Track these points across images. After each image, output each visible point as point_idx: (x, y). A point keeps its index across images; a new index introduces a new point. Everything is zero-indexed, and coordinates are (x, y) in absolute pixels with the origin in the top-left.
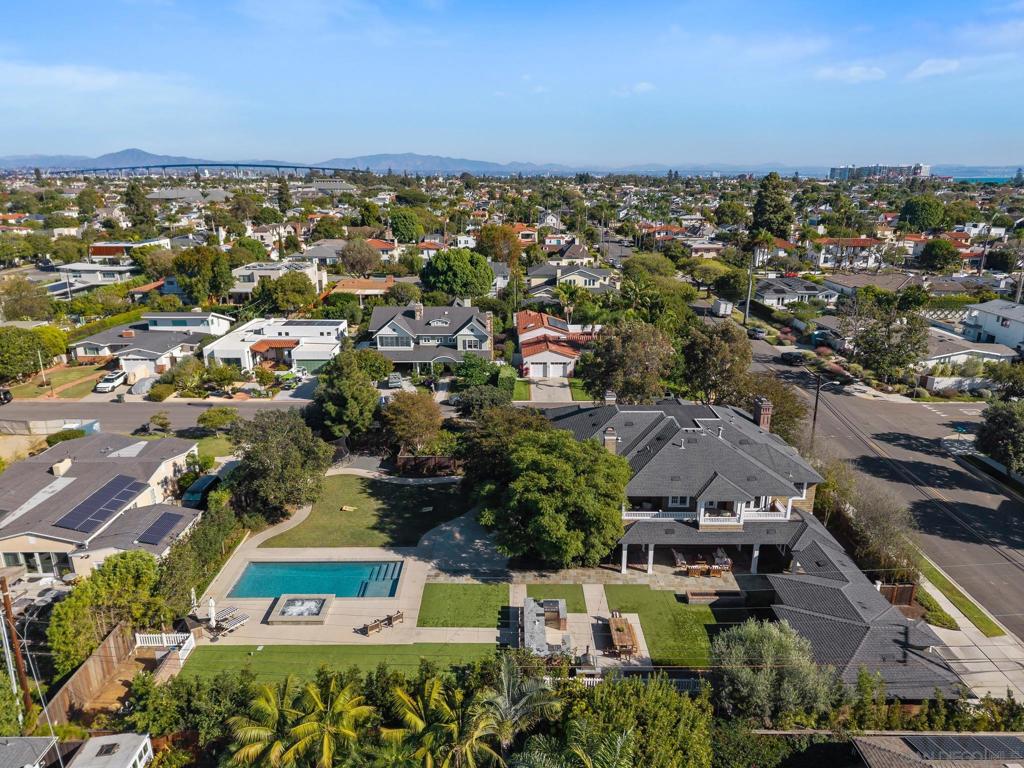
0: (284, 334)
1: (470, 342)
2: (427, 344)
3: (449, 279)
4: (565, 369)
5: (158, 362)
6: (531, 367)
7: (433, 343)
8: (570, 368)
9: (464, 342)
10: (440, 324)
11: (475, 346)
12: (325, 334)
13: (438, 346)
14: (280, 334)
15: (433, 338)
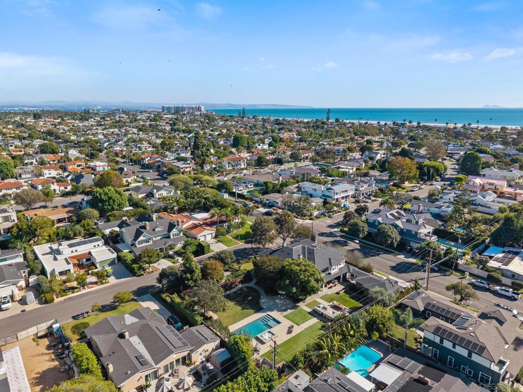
0: (74, 251)
1: (176, 234)
2: (156, 239)
3: (111, 203)
4: (212, 236)
5: (19, 285)
6: (200, 238)
7: (159, 238)
8: (214, 235)
9: (173, 234)
10: (159, 229)
11: (178, 235)
12: (97, 246)
13: (161, 239)
14: (72, 252)
15: (158, 236)
